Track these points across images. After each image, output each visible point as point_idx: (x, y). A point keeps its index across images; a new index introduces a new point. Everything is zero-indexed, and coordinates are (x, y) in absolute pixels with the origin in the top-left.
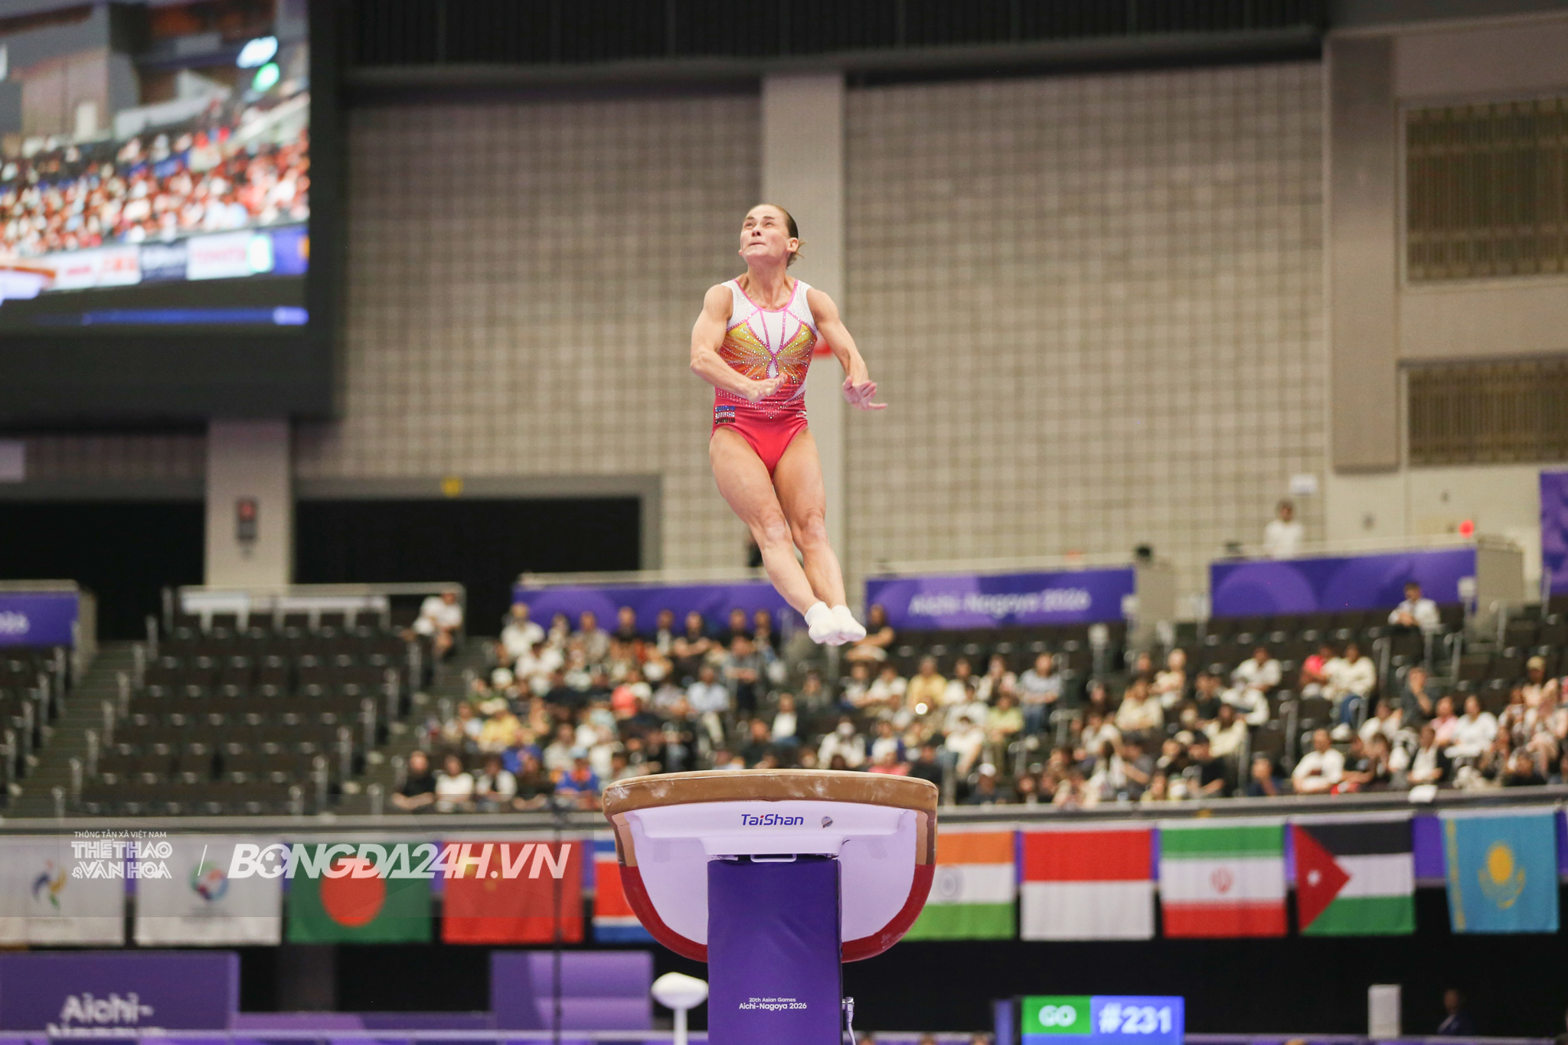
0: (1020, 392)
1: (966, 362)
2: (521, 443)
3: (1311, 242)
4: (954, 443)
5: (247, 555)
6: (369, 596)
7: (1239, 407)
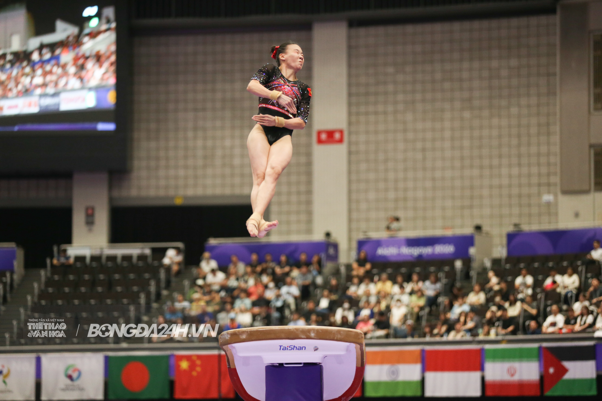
0: (424, 159)
1: (401, 146)
2: (209, 181)
3: (551, 93)
4: (396, 181)
5: (90, 230)
6: (142, 248)
7: (520, 165)
